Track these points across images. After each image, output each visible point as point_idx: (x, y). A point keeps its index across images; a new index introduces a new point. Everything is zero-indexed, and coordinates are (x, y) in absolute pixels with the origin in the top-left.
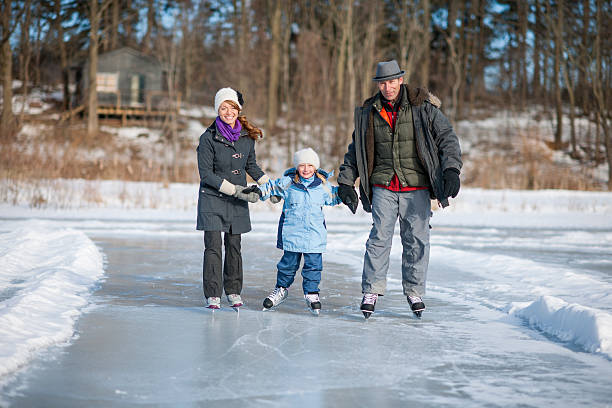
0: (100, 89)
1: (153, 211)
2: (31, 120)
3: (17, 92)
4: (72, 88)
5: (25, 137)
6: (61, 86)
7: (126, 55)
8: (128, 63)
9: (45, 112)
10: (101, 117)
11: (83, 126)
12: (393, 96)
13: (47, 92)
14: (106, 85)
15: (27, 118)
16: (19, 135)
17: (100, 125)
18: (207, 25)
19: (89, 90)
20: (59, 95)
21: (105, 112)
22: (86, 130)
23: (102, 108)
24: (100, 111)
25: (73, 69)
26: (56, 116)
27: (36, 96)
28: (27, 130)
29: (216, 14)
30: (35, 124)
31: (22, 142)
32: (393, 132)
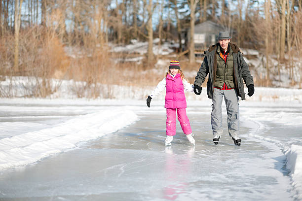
0: (196, 42)
1: (200, 102)
2: (162, 57)
3: (157, 44)
4: (183, 41)
5: (159, 66)
6: (178, 41)
7: (209, 25)
8: (210, 29)
9: (170, 54)
10: (196, 55)
11: (188, 60)
12: (225, 48)
13: (172, 44)
14: (199, 40)
15: (160, 57)
16: (156, 65)
17: (196, 59)
18: (252, 9)
19: (190, 43)
20: (177, 45)
21: (198, 53)
22: (189, 62)
23: (197, 51)
24: (196, 53)
25: (183, 32)
26: (175, 56)
27: (166, 46)
28: (160, 62)
29: (256, 3)
30: (165, 60)
31: (157, 69)
32: (226, 64)
